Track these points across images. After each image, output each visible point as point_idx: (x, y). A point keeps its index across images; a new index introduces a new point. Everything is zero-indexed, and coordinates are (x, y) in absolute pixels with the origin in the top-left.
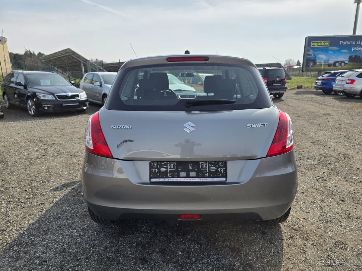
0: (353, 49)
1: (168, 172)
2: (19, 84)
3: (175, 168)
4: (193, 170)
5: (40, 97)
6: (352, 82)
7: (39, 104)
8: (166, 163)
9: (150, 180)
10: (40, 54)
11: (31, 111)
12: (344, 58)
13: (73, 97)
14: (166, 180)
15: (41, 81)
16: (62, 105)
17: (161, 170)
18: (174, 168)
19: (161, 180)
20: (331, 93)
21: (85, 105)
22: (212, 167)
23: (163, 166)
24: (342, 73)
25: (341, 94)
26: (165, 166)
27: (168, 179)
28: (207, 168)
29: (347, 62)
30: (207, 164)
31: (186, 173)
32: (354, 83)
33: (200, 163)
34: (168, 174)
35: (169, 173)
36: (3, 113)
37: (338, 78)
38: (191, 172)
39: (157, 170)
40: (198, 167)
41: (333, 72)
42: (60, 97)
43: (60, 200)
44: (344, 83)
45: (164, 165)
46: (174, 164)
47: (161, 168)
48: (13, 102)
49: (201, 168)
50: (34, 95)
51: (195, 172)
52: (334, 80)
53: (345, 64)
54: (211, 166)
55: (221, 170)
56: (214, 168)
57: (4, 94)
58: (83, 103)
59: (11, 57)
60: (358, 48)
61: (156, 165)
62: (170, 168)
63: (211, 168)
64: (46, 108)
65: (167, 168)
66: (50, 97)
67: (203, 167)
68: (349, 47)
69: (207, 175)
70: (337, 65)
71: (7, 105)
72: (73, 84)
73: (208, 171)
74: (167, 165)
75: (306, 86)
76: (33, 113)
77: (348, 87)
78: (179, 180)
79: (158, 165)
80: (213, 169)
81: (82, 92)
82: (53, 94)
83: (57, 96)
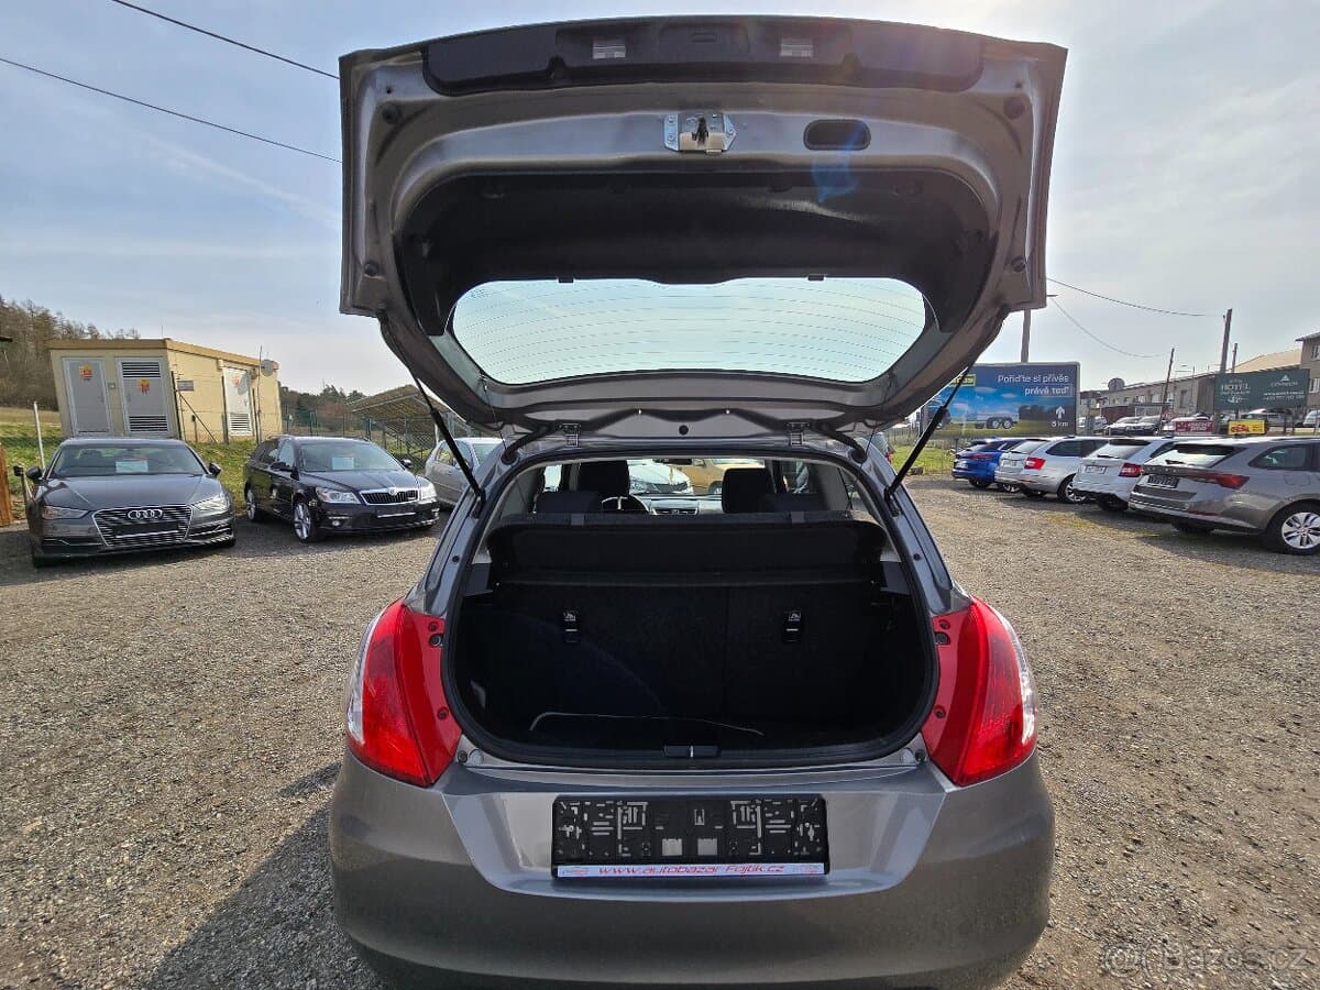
0: (1028, 391)
1: (619, 837)
2: (283, 467)
3: (644, 823)
4: (707, 832)
5: (325, 497)
6: (1039, 463)
7: (320, 514)
8: (612, 802)
9: (554, 872)
10: (356, 395)
11: (301, 529)
12: (1008, 410)
13: (403, 496)
14: (610, 871)
15: (334, 459)
16: (374, 516)
17: (594, 829)
18: (639, 823)
19: (593, 871)
20: (990, 487)
21: (431, 516)
22: (775, 817)
23: (601, 815)
24: (1011, 445)
25: (1013, 490)
26: (608, 817)
27: (617, 867)
28: (756, 823)
29: (1016, 418)
30: (758, 809)
31: (683, 842)
32: (1044, 467)
33: (733, 803)
34: (620, 846)
35: (622, 842)
36: (232, 536)
37: (1004, 455)
38: (700, 840)
39: (579, 831)
40: (726, 819)
41: (989, 441)
42: (370, 497)
43: (300, 834)
44: (1019, 465)
45: (606, 810)
46: (640, 807)
47: (595, 824)
48: (265, 506)
49: (735, 822)
50: (311, 492)
51: (715, 840)
52: (996, 460)
53: (1013, 423)
54: (770, 815)
55: (806, 830)
56: (783, 821)
57: (248, 487)
58: (425, 511)
59: (283, 404)
60: (1037, 391)
61: (576, 812)
62: (625, 822)
63: (772, 822)
64: (337, 524)
65: (613, 823)
66: (349, 498)
67: (743, 819)
68: (1017, 389)
69: (756, 850)
70: (995, 424)
71: (251, 513)
72: (407, 466)
73: (760, 835)
74: (616, 810)
75: (931, 468)
76: (305, 536)
77: (1030, 476)
78: (658, 870)
79: (582, 809)
80: (779, 827)
81: (426, 485)
82: (356, 492)
83: (365, 495)
